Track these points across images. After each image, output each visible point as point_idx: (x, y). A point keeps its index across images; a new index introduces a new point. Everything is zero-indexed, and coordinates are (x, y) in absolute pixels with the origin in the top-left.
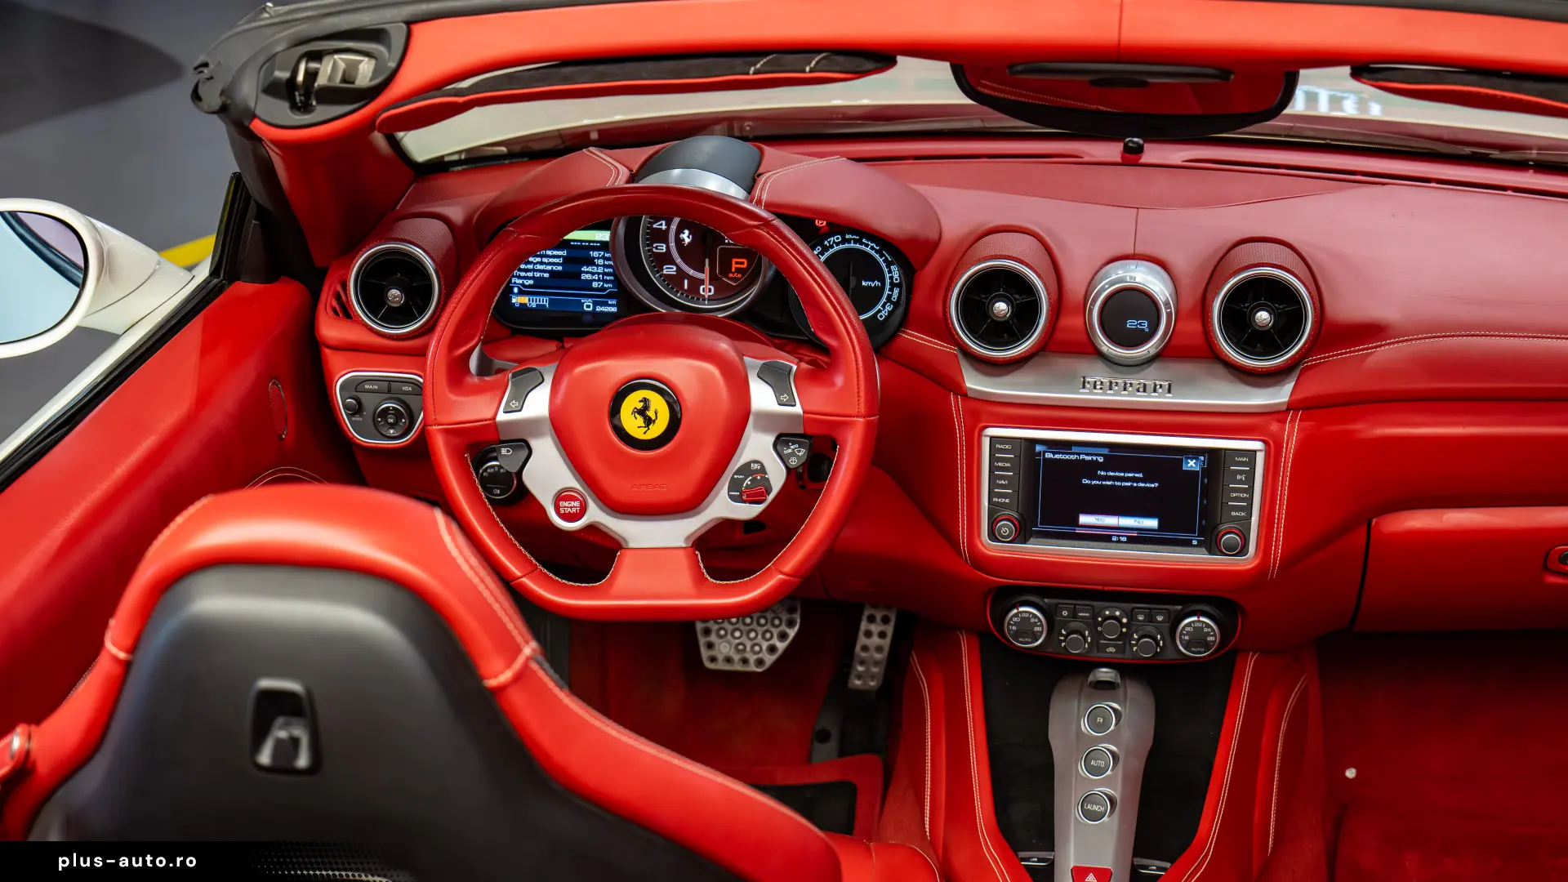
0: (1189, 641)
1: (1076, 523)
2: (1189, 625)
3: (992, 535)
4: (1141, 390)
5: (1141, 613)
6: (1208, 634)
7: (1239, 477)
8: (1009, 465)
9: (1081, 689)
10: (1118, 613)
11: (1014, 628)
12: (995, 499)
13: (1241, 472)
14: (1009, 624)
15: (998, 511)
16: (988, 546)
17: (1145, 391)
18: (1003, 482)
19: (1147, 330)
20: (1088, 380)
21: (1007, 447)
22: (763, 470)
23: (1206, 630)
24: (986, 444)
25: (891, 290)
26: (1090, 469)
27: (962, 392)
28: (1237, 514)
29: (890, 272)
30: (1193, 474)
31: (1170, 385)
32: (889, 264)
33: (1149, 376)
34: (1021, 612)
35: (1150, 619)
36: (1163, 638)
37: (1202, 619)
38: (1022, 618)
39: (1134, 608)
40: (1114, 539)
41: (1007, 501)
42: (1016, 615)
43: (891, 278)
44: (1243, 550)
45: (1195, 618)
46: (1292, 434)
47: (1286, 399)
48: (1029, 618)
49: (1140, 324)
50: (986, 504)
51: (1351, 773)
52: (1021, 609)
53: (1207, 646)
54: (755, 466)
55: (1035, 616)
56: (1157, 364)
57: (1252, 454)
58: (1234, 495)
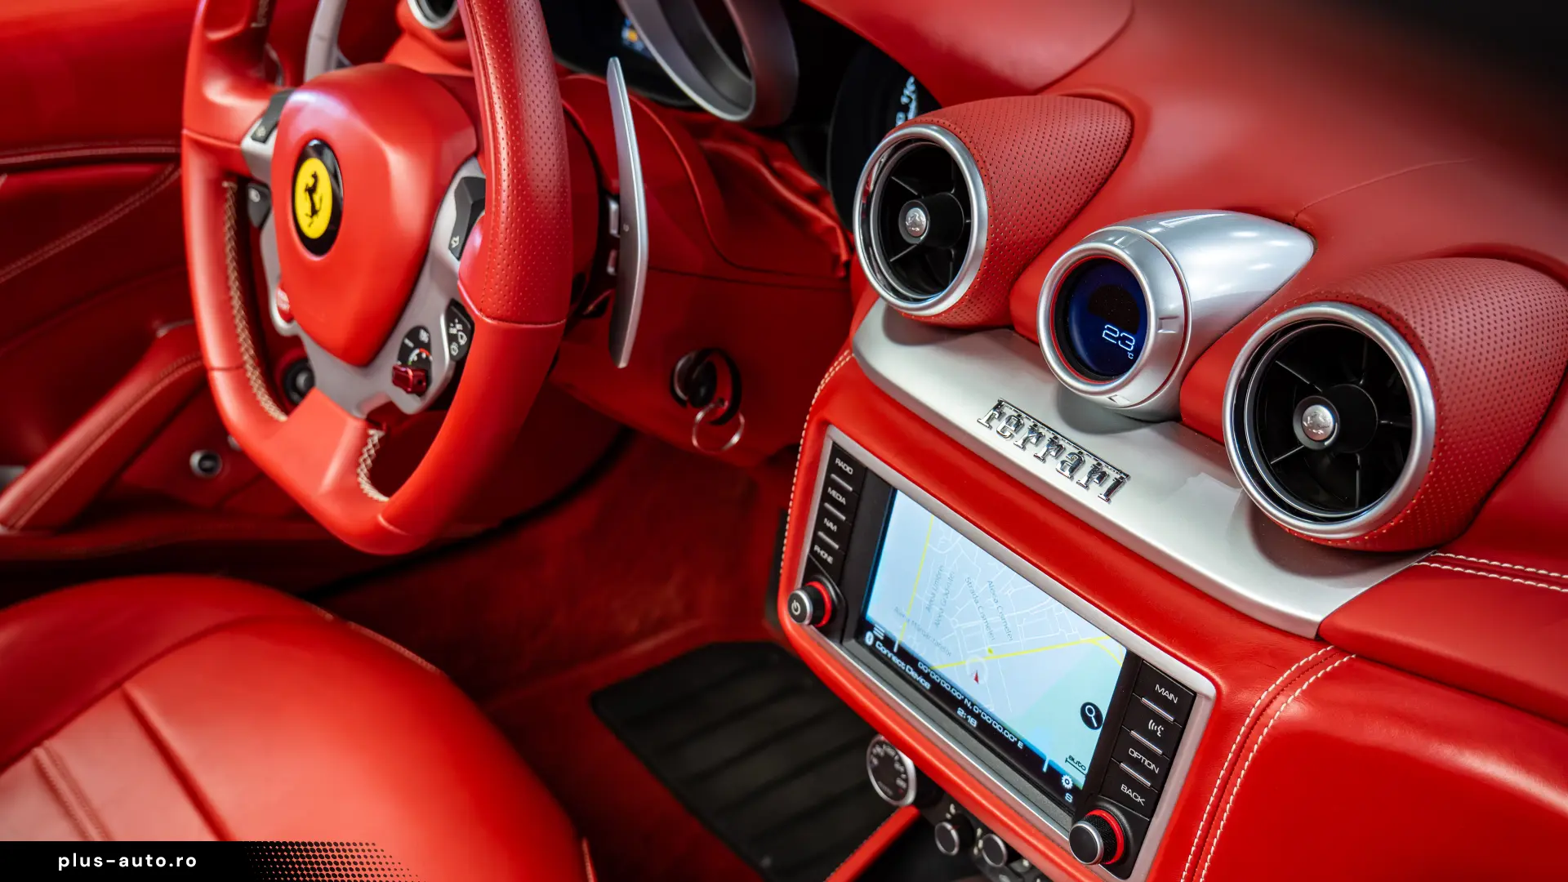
4: (1071, 466)
7: (1151, 725)
8: (842, 501)
12: (818, 549)
13: (1160, 720)
17: (1075, 471)
18: (832, 526)
20: (1004, 408)
21: (848, 469)
22: (427, 347)
24: (828, 450)
27: (850, 343)
28: (1129, 792)
31: (1119, 482)
38: (888, 758)
40: (960, 712)
41: (830, 560)
42: (879, 744)
47: (1316, 615)
48: (894, 761)
49: (1124, 339)
50: (807, 549)
54: (424, 336)
55: (901, 761)
56: (1145, 433)
57: (1188, 697)
58: (1135, 755)
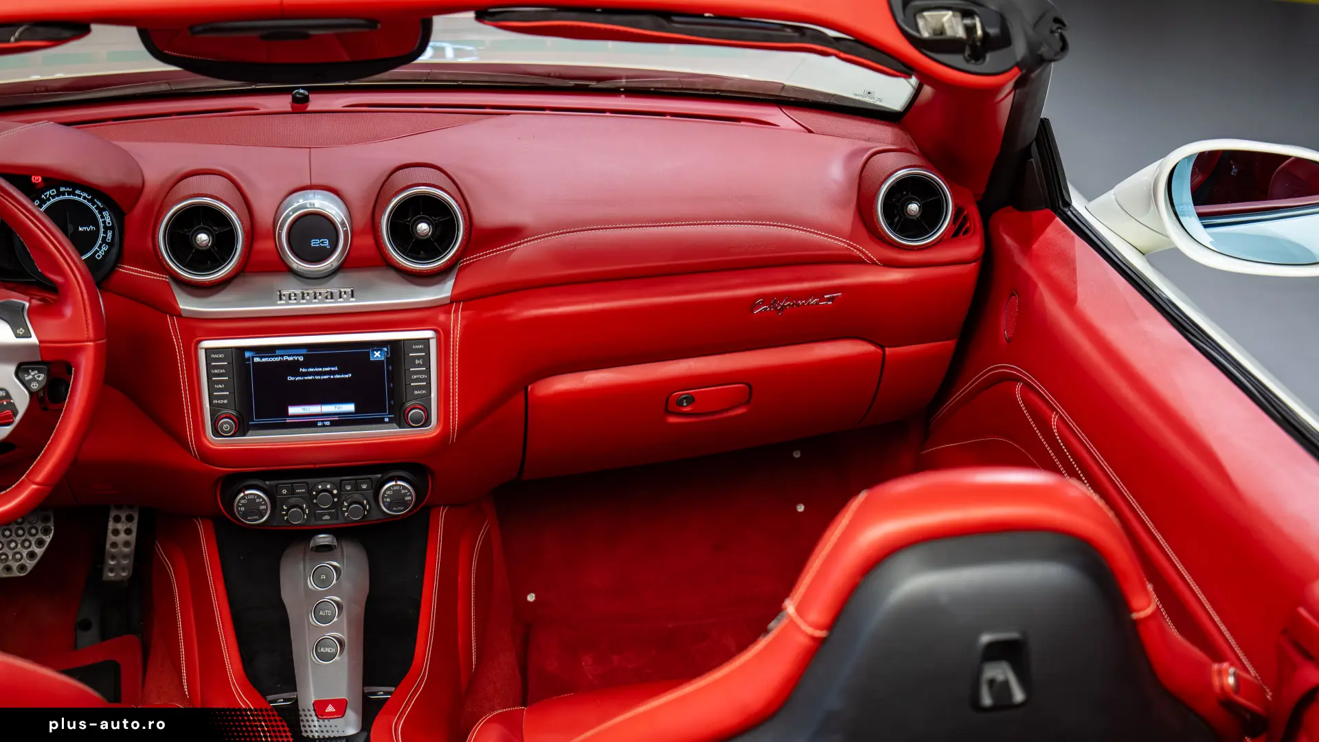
0: (391, 502)
1: (286, 414)
2: (389, 489)
3: (216, 432)
4: (329, 297)
5: (349, 484)
6: (405, 495)
7: (417, 362)
8: (224, 371)
9: (305, 553)
10: (329, 486)
11: (243, 509)
12: (216, 401)
13: (419, 358)
14: (238, 506)
15: (219, 411)
16: (213, 441)
17: (332, 298)
18: (220, 386)
19: (328, 247)
20: (284, 292)
21: (221, 356)
22: (8, 395)
23: (403, 492)
24: (202, 354)
25: (105, 232)
26: (293, 367)
27: (176, 313)
28: (419, 392)
29: (102, 217)
30: (380, 363)
31: (352, 291)
32: (101, 212)
33: (334, 285)
34: (247, 495)
35: (356, 488)
36: (368, 503)
37: (399, 483)
38: (248, 500)
39: (342, 481)
40: (320, 424)
41: (226, 401)
42: (243, 498)
43: (104, 222)
44: (427, 422)
45: (394, 483)
46: (456, 322)
47: (449, 294)
48: (255, 500)
49: (322, 242)
50: (208, 405)
51: (531, 598)
52: (247, 492)
53: (406, 504)
54: (1, 393)
55: (259, 497)
56: (340, 275)
57: (426, 341)
58: (415, 377)
